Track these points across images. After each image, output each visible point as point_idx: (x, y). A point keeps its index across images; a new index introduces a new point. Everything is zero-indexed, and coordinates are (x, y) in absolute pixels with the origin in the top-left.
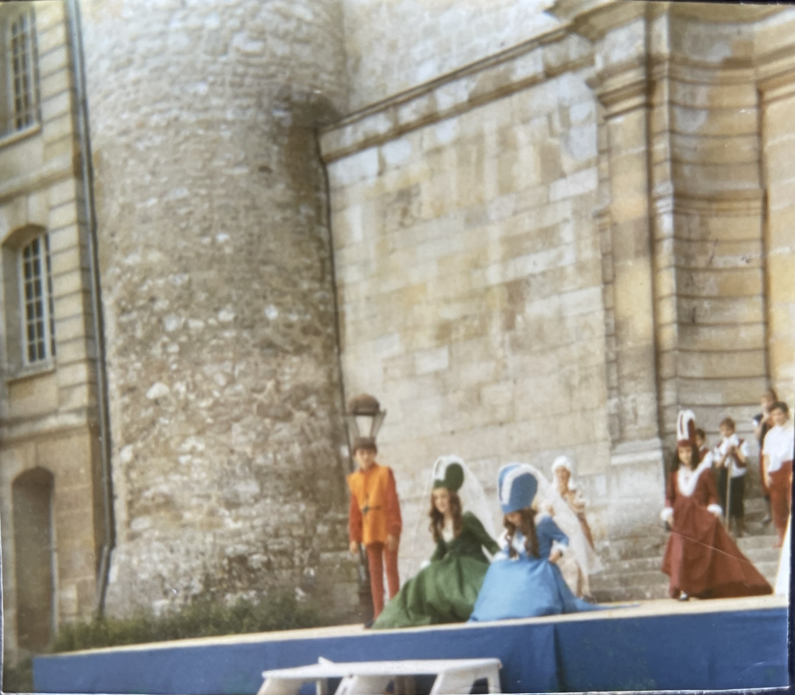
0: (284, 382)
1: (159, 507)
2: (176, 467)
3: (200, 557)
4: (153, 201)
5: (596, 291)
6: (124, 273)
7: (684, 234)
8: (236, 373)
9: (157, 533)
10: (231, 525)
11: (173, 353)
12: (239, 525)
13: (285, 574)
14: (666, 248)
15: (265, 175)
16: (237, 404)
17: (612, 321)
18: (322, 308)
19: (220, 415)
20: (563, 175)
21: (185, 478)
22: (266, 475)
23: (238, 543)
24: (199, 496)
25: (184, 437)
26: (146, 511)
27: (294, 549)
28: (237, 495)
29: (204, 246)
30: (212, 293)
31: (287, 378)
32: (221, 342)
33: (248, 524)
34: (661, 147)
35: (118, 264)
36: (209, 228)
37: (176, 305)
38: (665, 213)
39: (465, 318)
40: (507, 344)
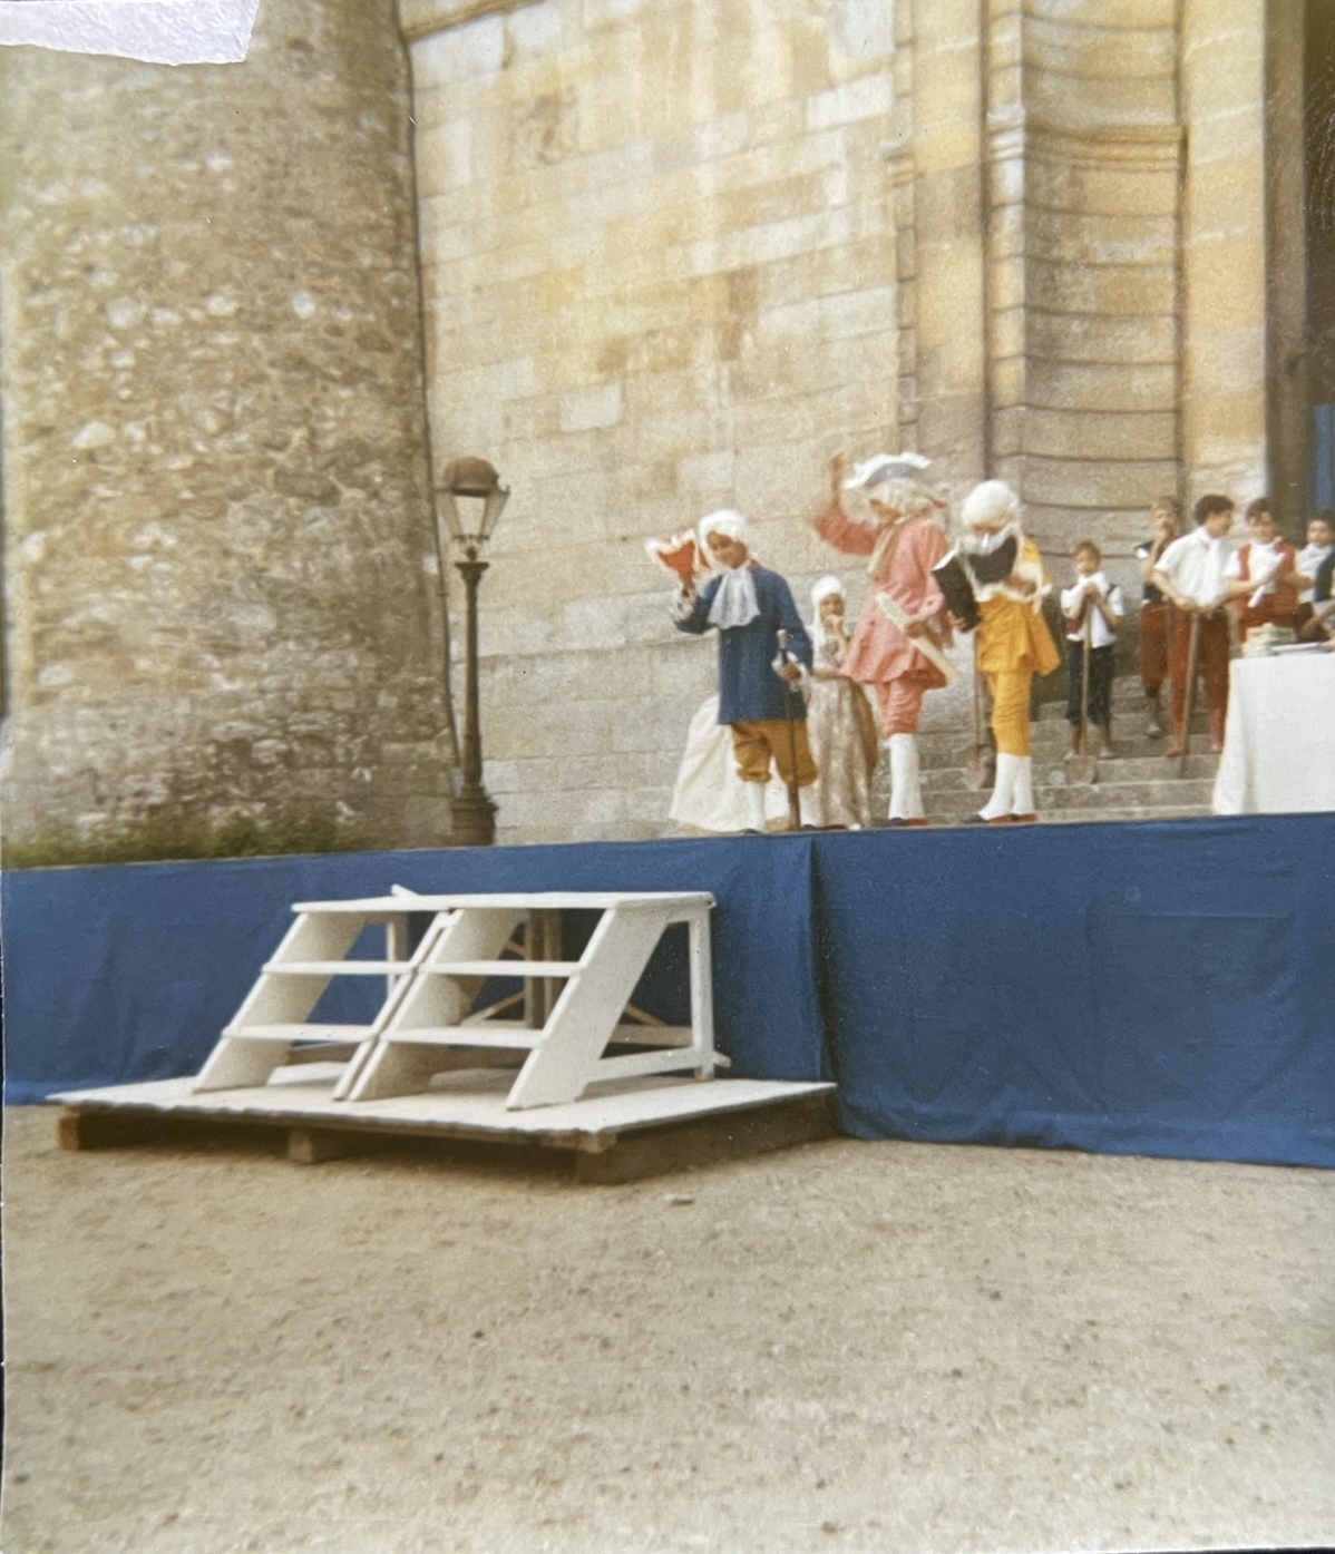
0: (326, 433)
1: (91, 645)
2: (124, 578)
3: (167, 739)
4: (94, 91)
5: (885, 294)
6: (39, 218)
7: (1041, 199)
8: (238, 410)
9: (87, 693)
10: (224, 685)
11: (125, 369)
12: (238, 685)
13: (320, 776)
14: (1010, 221)
15: (301, 55)
16: (238, 467)
17: (911, 350)
18: (395, 302)
19: (204, 486)
20: (831, 86)
21: (141, 597)
22: (287, 599)
23: (235, 718)
24: (164, 630)
25: (140, 524)
26: (66, 652)
27: (335, 732)
28: (234, 631)
29: (186, 178)
30: (197, 262)
31: (329, 425)
32: (212, 354)
33: (254, 685)
34: (1007, 40)
35: (29, 202)
36: (197, 144)
37: (132, 282)
38: (1009, 159)
39: (651, 333)
40: (724, 383)
